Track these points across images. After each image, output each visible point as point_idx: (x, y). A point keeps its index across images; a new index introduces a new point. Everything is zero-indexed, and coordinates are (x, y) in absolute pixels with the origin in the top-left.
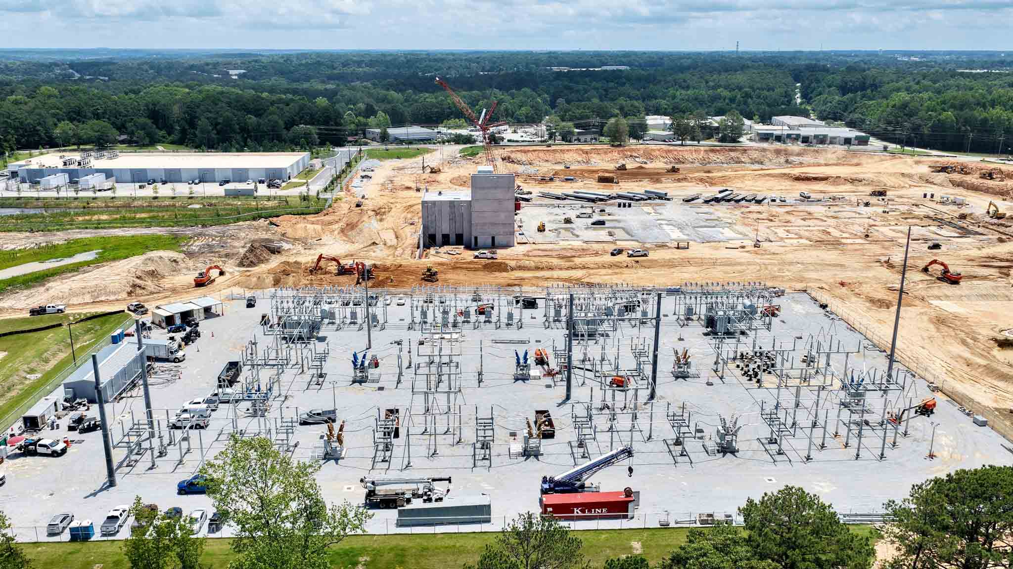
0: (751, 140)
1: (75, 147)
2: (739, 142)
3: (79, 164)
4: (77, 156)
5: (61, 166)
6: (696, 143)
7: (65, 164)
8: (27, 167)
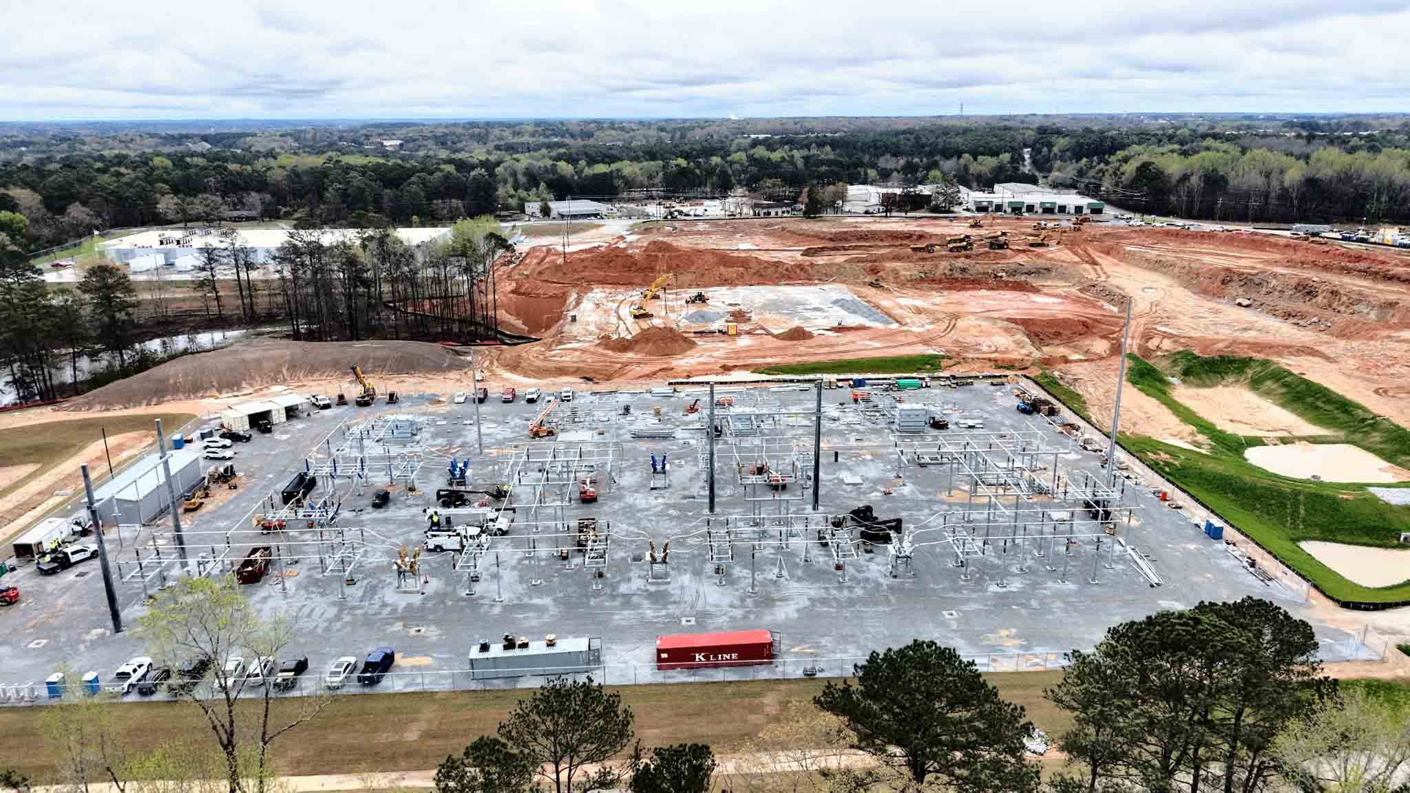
0: (968, 210)
1: (182, 225)
2: (953, 212)
3: (178, 242)
4: (177, 234)
5: (157, 245)
6: (903, 214)
7: (162, 243)
8: (116, 247)
